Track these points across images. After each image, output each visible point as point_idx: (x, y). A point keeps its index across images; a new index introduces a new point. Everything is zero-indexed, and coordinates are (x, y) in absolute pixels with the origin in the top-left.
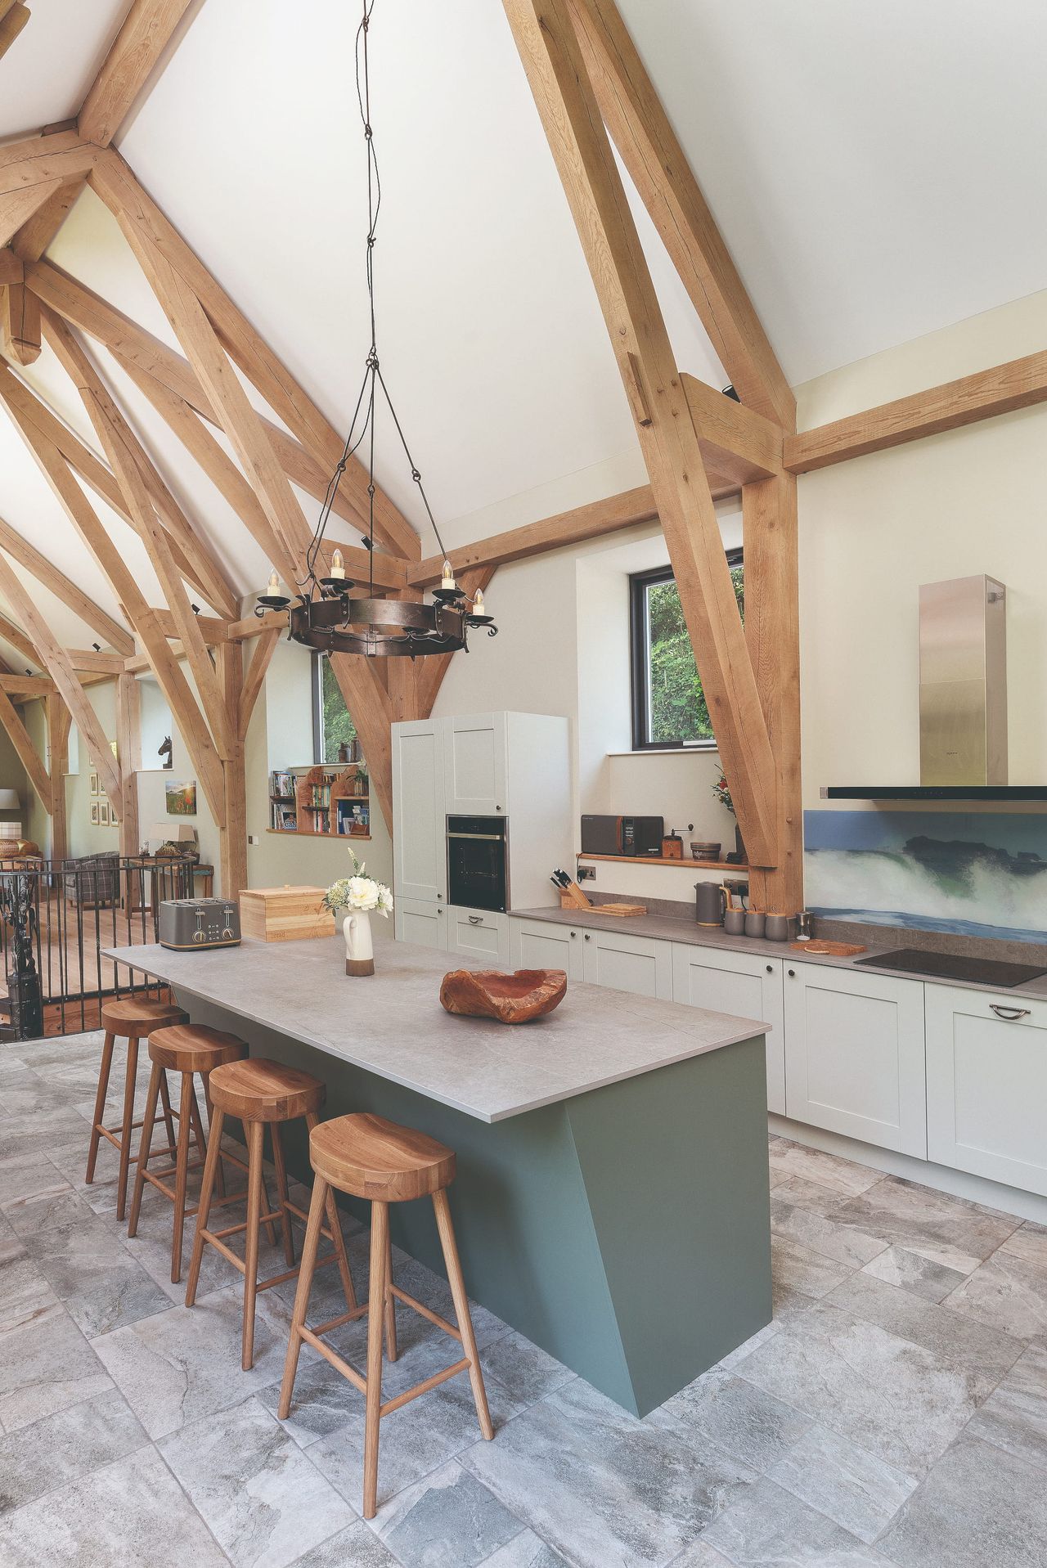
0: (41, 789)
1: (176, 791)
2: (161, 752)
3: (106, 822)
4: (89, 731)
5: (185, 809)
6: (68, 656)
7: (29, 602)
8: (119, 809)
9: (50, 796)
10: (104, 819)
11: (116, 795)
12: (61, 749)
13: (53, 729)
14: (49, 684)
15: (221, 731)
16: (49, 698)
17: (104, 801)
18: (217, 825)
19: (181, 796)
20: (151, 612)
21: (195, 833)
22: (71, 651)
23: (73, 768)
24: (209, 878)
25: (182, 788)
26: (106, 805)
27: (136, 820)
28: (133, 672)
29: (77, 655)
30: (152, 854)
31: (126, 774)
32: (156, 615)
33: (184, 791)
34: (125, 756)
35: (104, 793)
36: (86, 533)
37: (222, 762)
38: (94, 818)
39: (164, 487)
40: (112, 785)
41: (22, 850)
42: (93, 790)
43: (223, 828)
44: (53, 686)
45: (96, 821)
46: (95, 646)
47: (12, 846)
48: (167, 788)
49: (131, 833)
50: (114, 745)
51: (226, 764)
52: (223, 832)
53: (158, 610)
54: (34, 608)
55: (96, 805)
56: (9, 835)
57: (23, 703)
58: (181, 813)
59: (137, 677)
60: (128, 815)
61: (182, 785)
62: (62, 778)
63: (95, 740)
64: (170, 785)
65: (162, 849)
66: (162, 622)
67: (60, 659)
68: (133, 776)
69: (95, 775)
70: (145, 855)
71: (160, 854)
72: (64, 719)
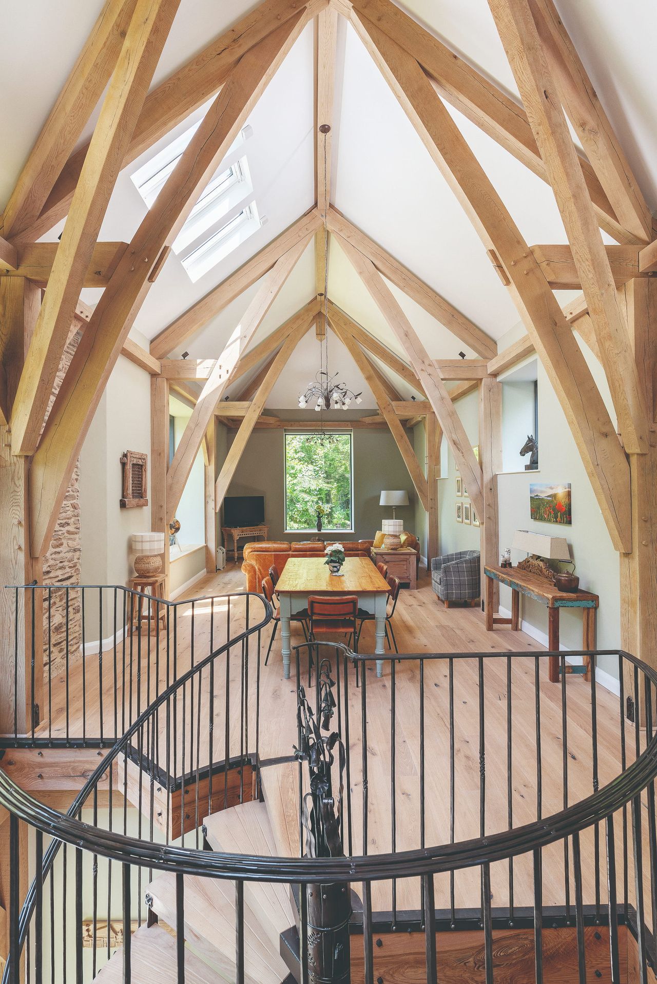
0: (421, 491)
1: (543, 496)
2: (523, 453)
3: (468, 521)
4: (454, 437)
5: (556, 517)
6: (437, 366)
7: (407, 322)
8: (481, 512)
9: (426, 497)
10: (467, 518)
11: (478, 498)
12: (435, 458)
13: (429, 441)
14: (426, 406)
15: (631, 409)
16: (428, 417)
17: (467, 502)
18: (616, 548)
19: (548, 502)
20: (531, 252)
21: (570, 548)
22: (439, 362)
23: (444, 473)
24: (592, 611)
25: (551, 492)
26: (468, 506)
27: (496, 523)
28: (495, 375)
29: (445, 365)
30: (515, 564)
31: (487, 477)
32: (538, 255)
33: (554, 496)
34: (486, 459)
35: (466, 494)
36: (450, 163)
37: (627, 456)
38: (459, 517)
39: (560, 23)
40: (474, 489)
41: (404, 543)
42: (458, 491)
43: (627, 555)
44: (430, 407)
45: (460, 520)
46: (462, 355)
47: (396, 540)
48: (531, 491)
49: (492, 537)
50: (476, 451)
51: (634, 460)
52: (626, 560)
53: (540, 247)
54: (410, 327)
55: (460, 505)
56: (394, 531)
57: (412, 425)
58: (549, 521)
59: (499, 379)
60: (489, 518)
61: (551, 488)
62: (435, 481)
63: (459, 445)
64: (535, 488)
65: (527, 561)
66: (544, 264)
67: (430, 370)
68: (494, 479)
69: (460, 479)
70: (507, 564)
71: (525, 566)
72: (438, 432)
